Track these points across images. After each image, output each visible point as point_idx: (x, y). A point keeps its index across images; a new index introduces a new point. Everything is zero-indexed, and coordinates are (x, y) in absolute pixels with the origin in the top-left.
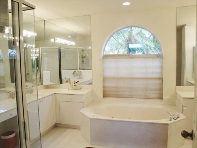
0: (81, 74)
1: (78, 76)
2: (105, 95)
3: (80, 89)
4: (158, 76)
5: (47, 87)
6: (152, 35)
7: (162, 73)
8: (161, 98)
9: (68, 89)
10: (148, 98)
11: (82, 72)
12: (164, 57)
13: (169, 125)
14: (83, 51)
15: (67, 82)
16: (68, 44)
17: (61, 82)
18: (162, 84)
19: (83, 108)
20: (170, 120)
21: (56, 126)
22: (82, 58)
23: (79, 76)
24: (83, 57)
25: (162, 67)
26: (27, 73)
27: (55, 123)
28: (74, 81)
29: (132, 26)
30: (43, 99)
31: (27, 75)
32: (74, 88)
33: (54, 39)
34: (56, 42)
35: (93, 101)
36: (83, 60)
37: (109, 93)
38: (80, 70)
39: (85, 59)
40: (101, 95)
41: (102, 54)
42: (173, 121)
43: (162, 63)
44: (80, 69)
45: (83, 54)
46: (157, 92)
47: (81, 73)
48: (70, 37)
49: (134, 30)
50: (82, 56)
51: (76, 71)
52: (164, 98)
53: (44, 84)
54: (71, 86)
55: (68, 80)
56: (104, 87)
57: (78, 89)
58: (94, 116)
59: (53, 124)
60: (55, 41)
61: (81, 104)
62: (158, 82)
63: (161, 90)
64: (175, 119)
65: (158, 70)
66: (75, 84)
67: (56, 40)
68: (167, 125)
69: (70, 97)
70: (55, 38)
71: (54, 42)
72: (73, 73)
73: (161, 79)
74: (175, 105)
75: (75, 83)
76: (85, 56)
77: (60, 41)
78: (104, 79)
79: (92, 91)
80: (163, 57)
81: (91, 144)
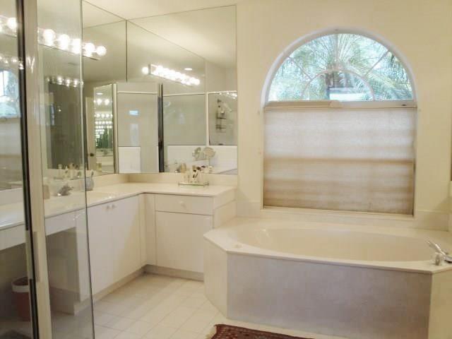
0: (213, 156)
1: (205, 159)
2: (267, 203)
3: (208, 184)
4: (403, 155)
5: (130, 179)
6: (389, 51)
7: (413, 148)
8: (410, 212)
9: (179, 184)
10: (377, 211)
11: (214, 150)
12: (419, 108)
13: (433, 276)
14: (219, 101)
15: (178, 171)
16: (183, 82)
17: (162, 168)
18: (412, 177)
19: (213, 228)
20: (437, 264)
21: (147, 272)
22: (217, 118)
23: (209, 159)
24: (220, 117)
25: (413, 133)
26: (89, 153)
27: (144, 265)
28: (194, 167)
29: (337, 31)
30: (115, 203)
31: (89, 157)
32: (191, 182)
33: (149, 67)
34: (155, 73)
35: (238, 216)
36: (219, 123)
37: (277, 196)
38: (212, 147)
39: (223, 122)
40: (257, 199)
41: (263, 101)
42: (444, 266)
43: (414, 122)
44: (210, 144)
45: (219, 109)
46: (400, 196)
47: (213, 154)
48: (190, 69)
49: (342, 50)
50: (217, 114)
51: (202, 147)
52: (417, 210)
53: (121, 172)
54: (187, 177)
55: (181, 167)
56: (265, 181)
57: (202, 184)
58: (237, 247)
59: (140, 267)
60: (152, 73)
61: (208, 218)
62: (403, 170)
63: (411, 190)
64: (449, 262)
65: (405, 141)
66: (195, 173)
67: (154, 69)
68: (428, 275)
69: (181, 202)
70: (152, 65)
71: (150, 74)
72: (194, 152)
73: (411, 163)
74: (447, 231)
75: (195, 171)
76: (223, 114)
77: (163, 72)
78: (267, 162)
79: (236, 190)
80: (416, 108)
81: (228, 318)
